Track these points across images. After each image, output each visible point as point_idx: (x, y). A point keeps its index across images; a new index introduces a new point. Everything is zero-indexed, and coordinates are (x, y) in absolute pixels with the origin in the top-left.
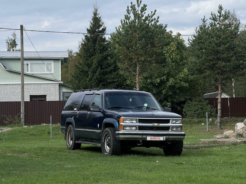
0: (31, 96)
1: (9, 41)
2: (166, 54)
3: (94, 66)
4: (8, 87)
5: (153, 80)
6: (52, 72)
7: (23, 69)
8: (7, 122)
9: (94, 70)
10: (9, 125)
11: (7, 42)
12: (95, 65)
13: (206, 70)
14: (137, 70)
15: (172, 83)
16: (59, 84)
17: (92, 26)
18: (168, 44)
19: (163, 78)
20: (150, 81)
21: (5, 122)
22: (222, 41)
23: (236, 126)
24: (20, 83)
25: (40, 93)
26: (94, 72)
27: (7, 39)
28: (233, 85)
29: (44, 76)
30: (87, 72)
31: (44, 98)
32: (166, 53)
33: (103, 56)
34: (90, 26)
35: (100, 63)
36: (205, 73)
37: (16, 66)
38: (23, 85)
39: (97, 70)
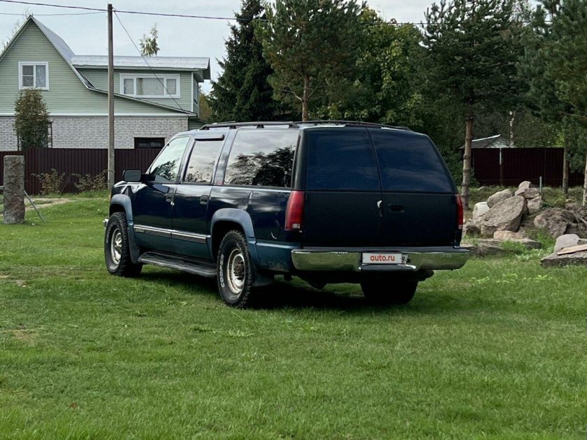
0: (136, 139)
1: (145, 43)
2: (382, 64)
3: (245, 85)
4: (95, 121)
5: (356, 114)
6: (178, 95)
7: (112, 87)
8: (81, 186)
9: (247, 92)
10: (83, 193)
11: (141, 44)
12: (248, 82)
13: (441, 94)
14: (305, 92)
15: (390, 119)
16: (189, 117)
17: (245, 9)
18: (386, 44)
19: (374, 109)
20: (349, 115)
21: (78, 186)
22: (476, 35)
23: (475, 208)
24: (108, 114)
25: (153, 133)
26: (246, 97)
27: (142, 38)
28: (511, 125)
29: (161, 103)
30: (234, 96)
31: (160, 142)
32: (382, 62)
33: (264, 67)
34: (242, 10)
35: (258, 80)
36: (439, 98)
37: (102, 84)
38: (112, 118)
39: (251, 93)
